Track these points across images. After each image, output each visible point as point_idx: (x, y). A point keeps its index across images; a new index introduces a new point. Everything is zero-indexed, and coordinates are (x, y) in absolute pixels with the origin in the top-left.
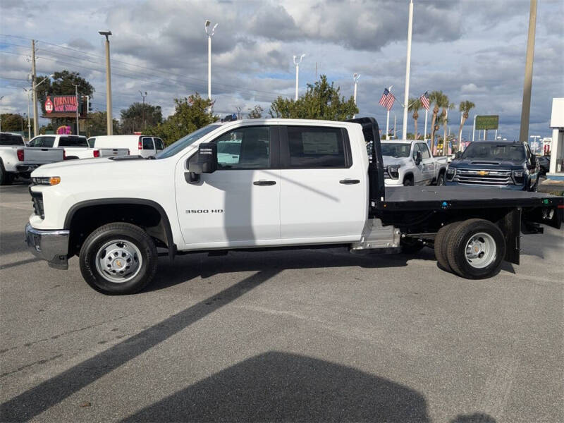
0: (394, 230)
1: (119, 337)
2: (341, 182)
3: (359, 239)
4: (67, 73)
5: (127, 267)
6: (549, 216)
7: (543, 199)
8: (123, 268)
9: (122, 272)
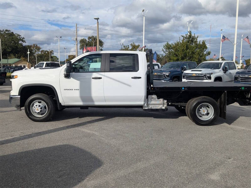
0: (163, 101)
1: (20, 135)
2: (132, 78)
3: (143, 104)
4: (93, 37)
5: (41, 111)
6: (248, 96)
7: (241, 87)
8: (39, 111)
9: (38, 113)
